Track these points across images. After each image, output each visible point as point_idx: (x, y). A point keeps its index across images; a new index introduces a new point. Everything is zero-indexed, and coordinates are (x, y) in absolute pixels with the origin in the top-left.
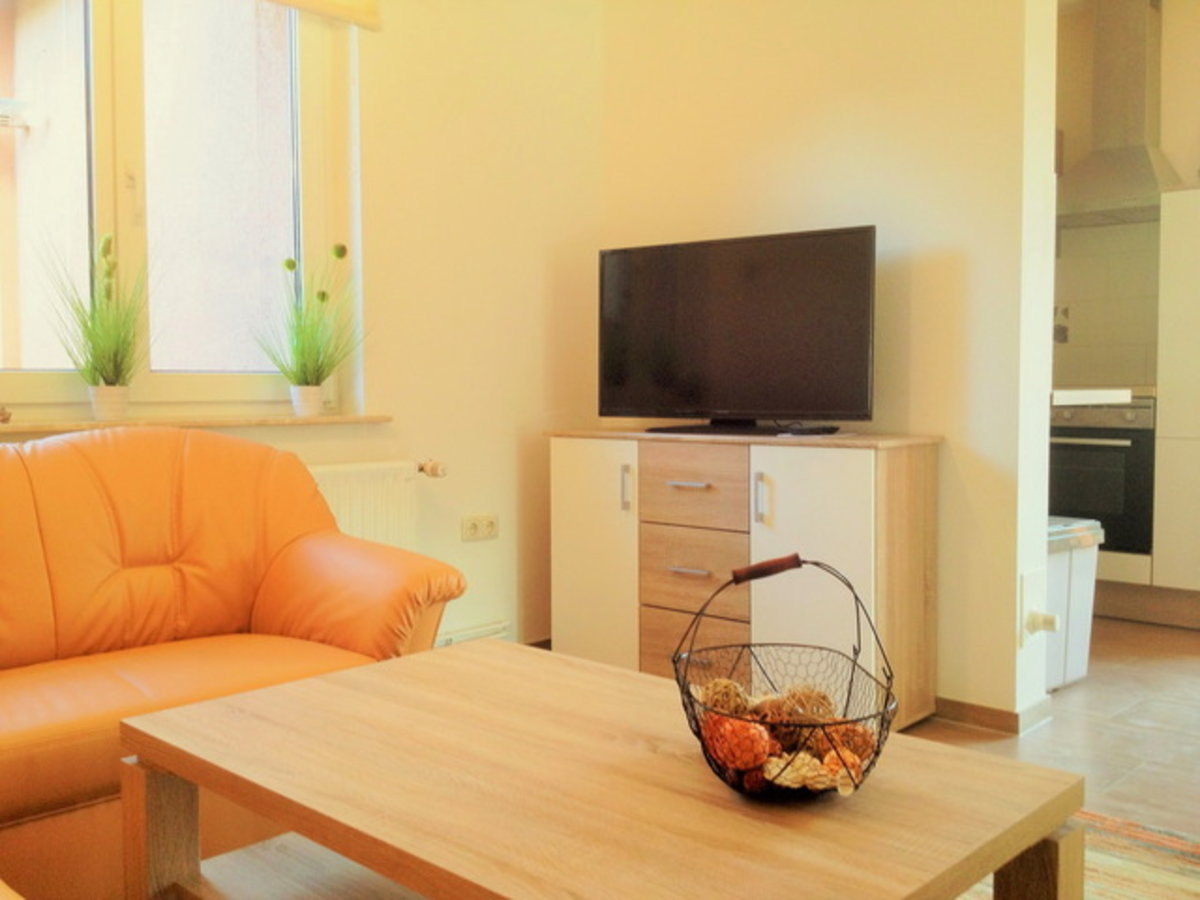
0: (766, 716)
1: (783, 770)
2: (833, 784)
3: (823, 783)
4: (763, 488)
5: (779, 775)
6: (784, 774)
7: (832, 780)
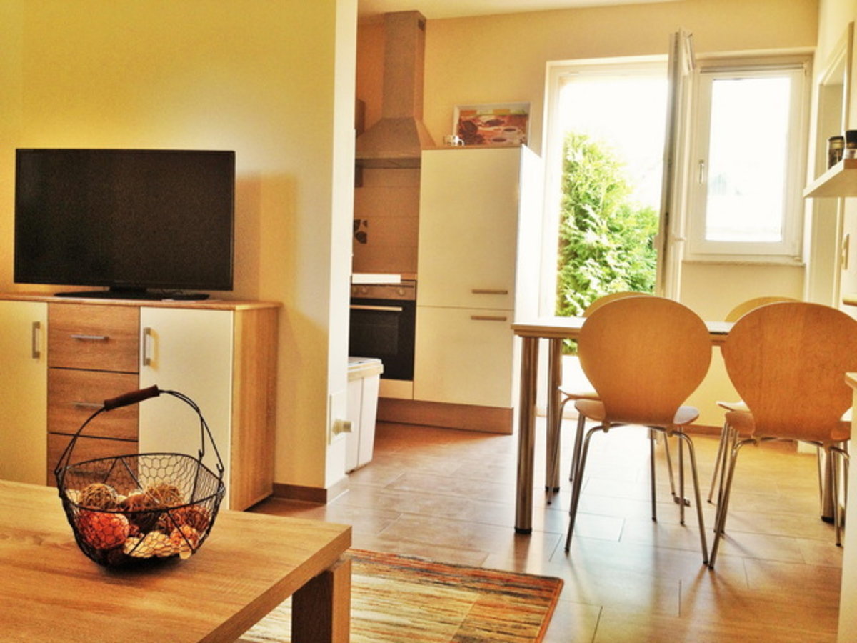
0: (129, 507)
1: (137, 546)
2: (176, 552)
3: (169, 551)
4: (150, 339)
5: (134, 549)
6: (138, 549)
7: (175, 549)
